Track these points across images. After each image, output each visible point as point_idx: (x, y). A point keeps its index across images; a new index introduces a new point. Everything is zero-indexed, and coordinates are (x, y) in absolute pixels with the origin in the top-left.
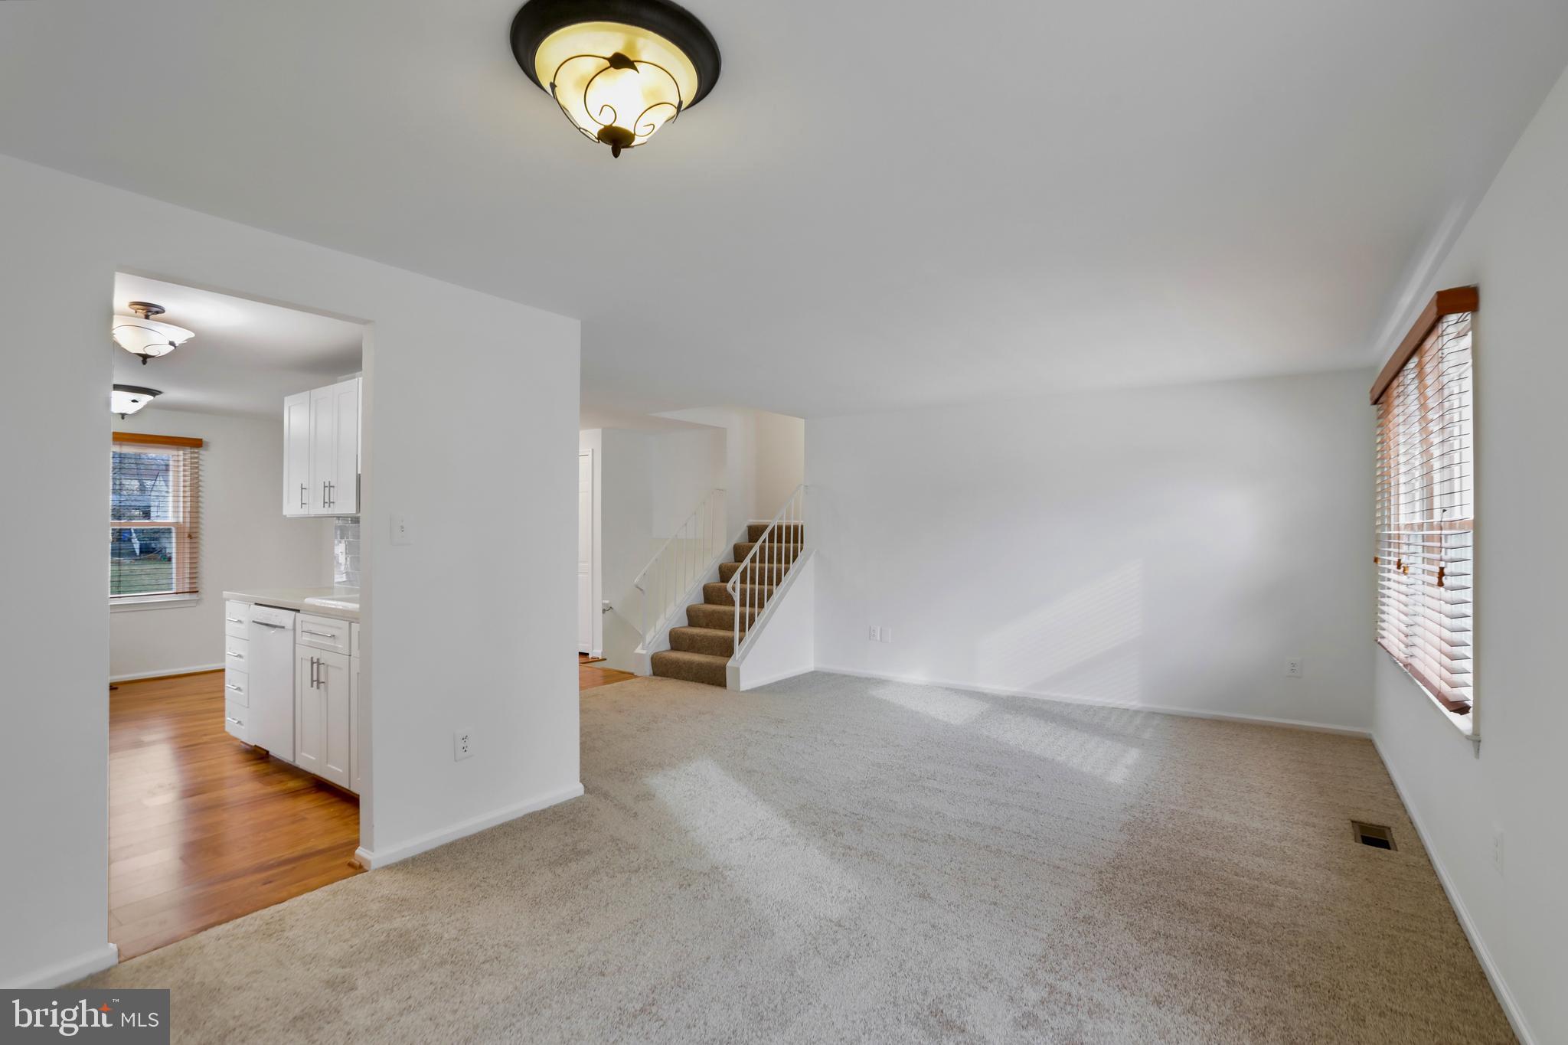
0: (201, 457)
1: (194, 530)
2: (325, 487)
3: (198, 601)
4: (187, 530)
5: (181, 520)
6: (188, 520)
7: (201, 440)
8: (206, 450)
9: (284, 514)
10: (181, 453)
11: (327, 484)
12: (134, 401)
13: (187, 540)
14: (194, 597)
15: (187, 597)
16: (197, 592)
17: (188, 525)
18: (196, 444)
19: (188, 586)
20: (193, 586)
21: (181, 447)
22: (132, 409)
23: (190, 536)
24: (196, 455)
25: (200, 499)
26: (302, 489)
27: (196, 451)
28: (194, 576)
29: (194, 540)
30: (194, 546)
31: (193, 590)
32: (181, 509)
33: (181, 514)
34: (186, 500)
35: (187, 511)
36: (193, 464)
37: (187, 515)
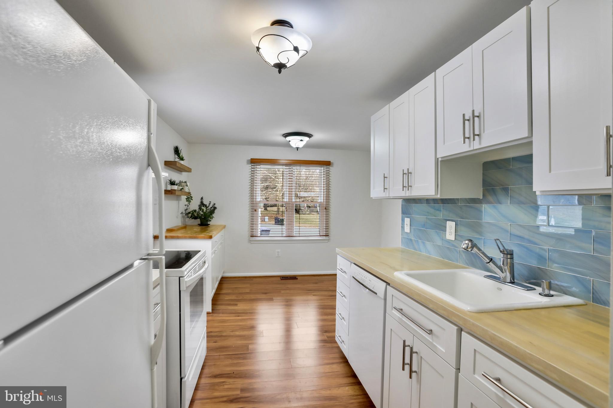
0: (330, 170)
1: (327, 206)
2: (404, 174)
4: (324, 207)
5: (322, 201)
6: (325, 201)
7: (330, 161)
8: (332, 167)
9: (371, 197)
10: (322, 168)
11: (406, 171)
12: (301, 140)
13: (325, 210)
15: (324, 238)
16: (328, 236)
17: (325, 203)
18: (328, 164)
19: (325, 232)
20: (327, 233)
21: (322, 166)
22: (301, 145)
23: (326, 209)
24: (328, 169)
25: (330, 190)
26: (385, 177)
27: (328, 167)
28: (327, 228)
29: (327, 211)
30: (327, 213)
31: (327, 235)
32: (322, 196)
33: (322, 198)
34: (324, 191)
35: (325, 196)
36: (327, 174)
37: (325, 198)
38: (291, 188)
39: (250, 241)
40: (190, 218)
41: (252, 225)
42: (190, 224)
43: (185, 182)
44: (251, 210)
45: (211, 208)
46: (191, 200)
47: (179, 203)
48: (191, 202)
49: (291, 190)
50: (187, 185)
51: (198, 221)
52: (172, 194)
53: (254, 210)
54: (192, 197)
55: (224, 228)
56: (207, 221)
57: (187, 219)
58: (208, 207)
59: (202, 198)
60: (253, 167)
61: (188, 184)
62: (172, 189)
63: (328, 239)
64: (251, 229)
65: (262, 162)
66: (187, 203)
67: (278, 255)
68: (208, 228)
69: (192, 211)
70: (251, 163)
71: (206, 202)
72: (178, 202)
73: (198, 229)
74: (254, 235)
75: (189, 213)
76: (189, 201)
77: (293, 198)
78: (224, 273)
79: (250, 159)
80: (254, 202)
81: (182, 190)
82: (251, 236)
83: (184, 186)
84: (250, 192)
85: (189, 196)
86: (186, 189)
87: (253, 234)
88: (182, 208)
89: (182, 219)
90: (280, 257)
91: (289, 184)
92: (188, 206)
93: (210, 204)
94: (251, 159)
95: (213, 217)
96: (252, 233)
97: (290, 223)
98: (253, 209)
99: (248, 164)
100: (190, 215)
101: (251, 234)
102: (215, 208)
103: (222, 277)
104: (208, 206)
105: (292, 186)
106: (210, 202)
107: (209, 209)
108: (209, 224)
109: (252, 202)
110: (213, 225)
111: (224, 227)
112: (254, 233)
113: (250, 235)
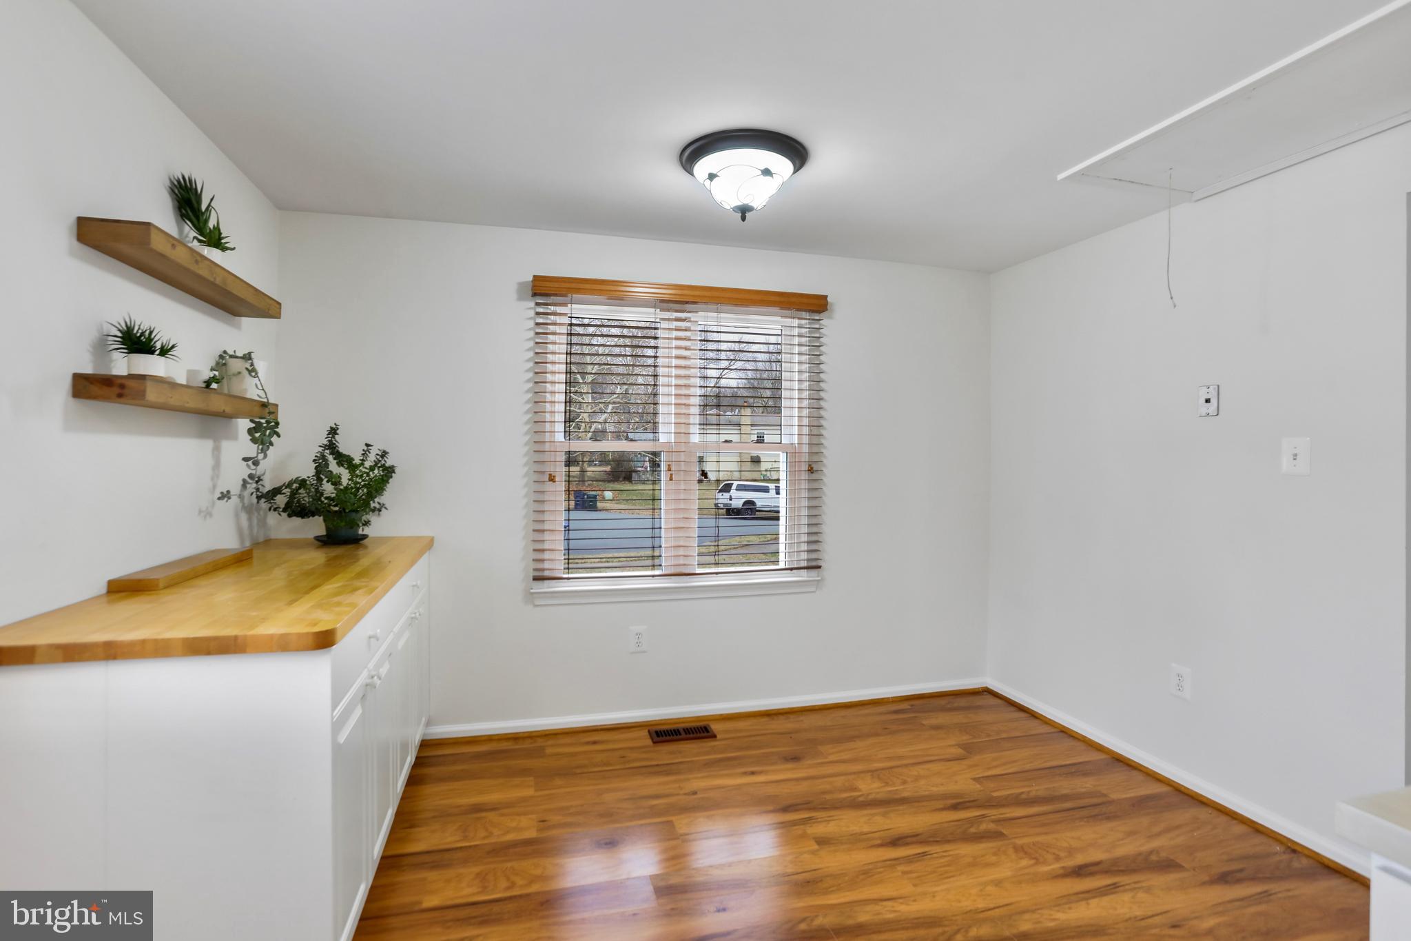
0: (823, 330)
1: (815, 458)
3: (818, 583)
4: (806, 458)
5: (795, 440)
6: (806, 440)
7: (826, 297)
8: (830, 317)
10: (797, 323)
12: (766, 172)
13: (805, 476)
14: (814, 573)
15: (804, 576)
16: (819, 567)
17: (806, 449)
18: (815, 305)
19: (804, 556)
20: (814, 556)
21: (796, 312)
22: (760, 194)
23: (808, 469)
24: (816, 326)
27: (817, 319)
28: (814, 540)
29: (814, 476)
30: (815, 485)
31: (814, 564)
32: (796, 421)
33: (795, 430)
34: (803, 405)
35: (806, 421)
36: (813, 341)
37: (806, 430)
38: (684, 391)
39: (530, 597)
40: (284, 510)
41: (538, 536)
42: (288, 537)
43: (248, 357)
44: (536, 477)
45: (372, 469)
46: (271, 436)
47: (217, 450)
48: (271, 444)
49: (683, 401)
50: (252, 371)
51: (316, 526)
52: (120, 396)
53: (547, 477)
54: (277, 424)
55: (430, 549)
56: (354, 525)
57: (273, 519)
58: (357, 467)
59: (333, 431)
60: (541, 310)
61: (260, 365)
62: (133, 372)
63: (818, 581)
64: (534, 550)
65: (578, 291)
66: (252, 450)
67: (638, 644)
68: (361, 552)
69: (289, 485)
70: (534, 295)
71: (350, 446)
72: (208, 444)
73: (318, 557)
74: (547, 574)
75: (276, 491)
76: (263, 443)
77: (695, 429)
78: (429, 723)
79: (531, 279)
80: (547, 447)
81: (214, 386)
82: (536, 579)
83: (239, 373)
84: (528, 406)
85: (263, 421)
86: (251, 390)
87: (543, 570)
88: (234, 474)
89: (244, 517)
90: (644, 652)
91: (677, 376)
92: (256, 463)
93: (365, 454)
94: (537, 279)
95: (382, 506)
96: (540, 566)
97: (681, 525)
98: (543, 473)
99: (521, 298)
100: (281, 500)
101: (535, 570)
102: (389, 471)
103: (423, 741)
104: (357, 461)
105: (687, 386)
106: (367, 445)
107: (361, 476)
108: (365, 537)
109: (538, 447)
110: (382, 540)
111: (429, 544)
112: (547, 565)
113: (532, 574)
